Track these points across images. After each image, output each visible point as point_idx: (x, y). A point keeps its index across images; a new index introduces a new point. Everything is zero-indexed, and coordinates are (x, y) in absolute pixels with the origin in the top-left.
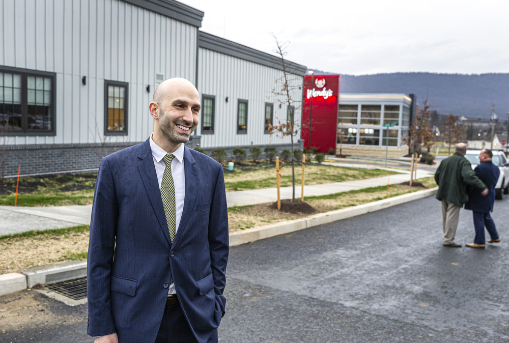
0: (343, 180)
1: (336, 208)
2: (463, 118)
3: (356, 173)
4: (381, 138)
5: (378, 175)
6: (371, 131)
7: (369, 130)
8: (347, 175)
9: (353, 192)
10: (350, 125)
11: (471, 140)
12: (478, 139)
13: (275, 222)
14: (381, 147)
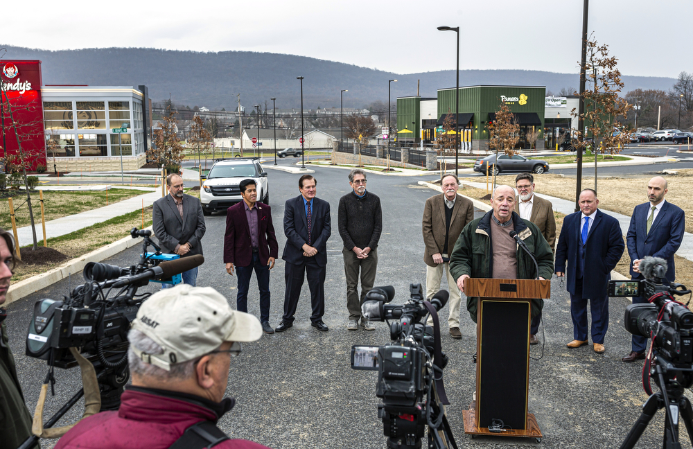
0: (77, 211)
1: (90, 250)
2: (204, 109)
3: (90, 198)
4: (109, 145)
5: (119, 198)
6: (93, 137)
7: (90, 134)
8: (80, 204)
9: (98, 226)
10: (62, 129)
11: (216, 137)
12: (225, 136)
13: (24, 279)
14: (110, 157)
